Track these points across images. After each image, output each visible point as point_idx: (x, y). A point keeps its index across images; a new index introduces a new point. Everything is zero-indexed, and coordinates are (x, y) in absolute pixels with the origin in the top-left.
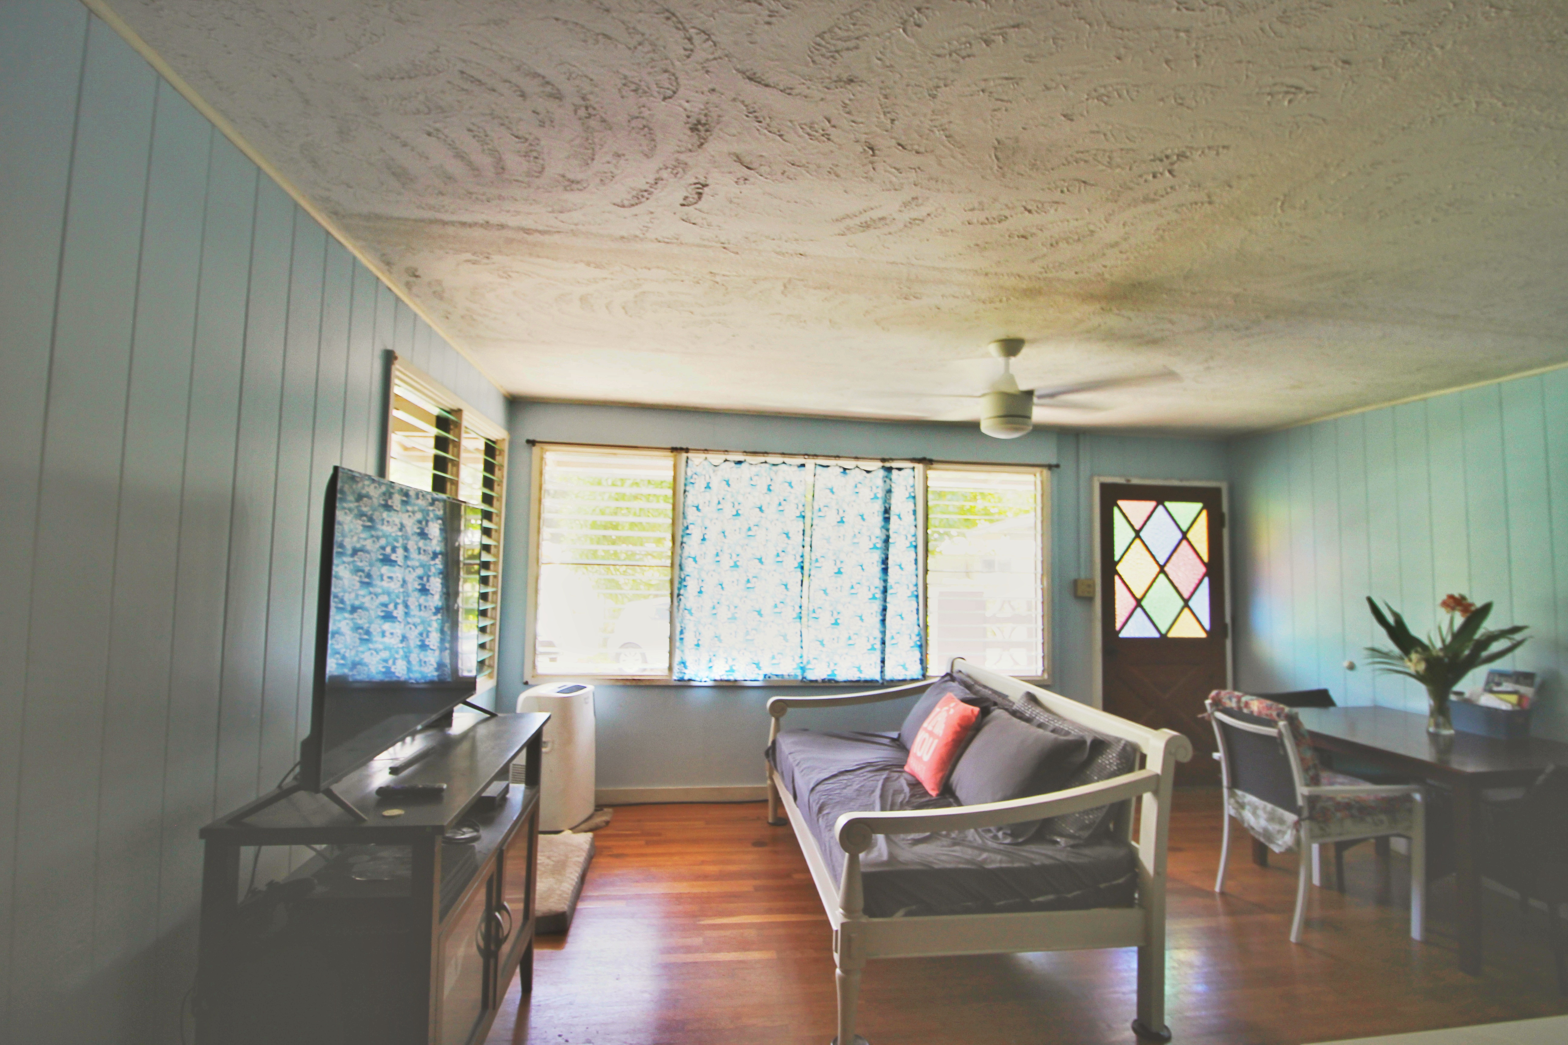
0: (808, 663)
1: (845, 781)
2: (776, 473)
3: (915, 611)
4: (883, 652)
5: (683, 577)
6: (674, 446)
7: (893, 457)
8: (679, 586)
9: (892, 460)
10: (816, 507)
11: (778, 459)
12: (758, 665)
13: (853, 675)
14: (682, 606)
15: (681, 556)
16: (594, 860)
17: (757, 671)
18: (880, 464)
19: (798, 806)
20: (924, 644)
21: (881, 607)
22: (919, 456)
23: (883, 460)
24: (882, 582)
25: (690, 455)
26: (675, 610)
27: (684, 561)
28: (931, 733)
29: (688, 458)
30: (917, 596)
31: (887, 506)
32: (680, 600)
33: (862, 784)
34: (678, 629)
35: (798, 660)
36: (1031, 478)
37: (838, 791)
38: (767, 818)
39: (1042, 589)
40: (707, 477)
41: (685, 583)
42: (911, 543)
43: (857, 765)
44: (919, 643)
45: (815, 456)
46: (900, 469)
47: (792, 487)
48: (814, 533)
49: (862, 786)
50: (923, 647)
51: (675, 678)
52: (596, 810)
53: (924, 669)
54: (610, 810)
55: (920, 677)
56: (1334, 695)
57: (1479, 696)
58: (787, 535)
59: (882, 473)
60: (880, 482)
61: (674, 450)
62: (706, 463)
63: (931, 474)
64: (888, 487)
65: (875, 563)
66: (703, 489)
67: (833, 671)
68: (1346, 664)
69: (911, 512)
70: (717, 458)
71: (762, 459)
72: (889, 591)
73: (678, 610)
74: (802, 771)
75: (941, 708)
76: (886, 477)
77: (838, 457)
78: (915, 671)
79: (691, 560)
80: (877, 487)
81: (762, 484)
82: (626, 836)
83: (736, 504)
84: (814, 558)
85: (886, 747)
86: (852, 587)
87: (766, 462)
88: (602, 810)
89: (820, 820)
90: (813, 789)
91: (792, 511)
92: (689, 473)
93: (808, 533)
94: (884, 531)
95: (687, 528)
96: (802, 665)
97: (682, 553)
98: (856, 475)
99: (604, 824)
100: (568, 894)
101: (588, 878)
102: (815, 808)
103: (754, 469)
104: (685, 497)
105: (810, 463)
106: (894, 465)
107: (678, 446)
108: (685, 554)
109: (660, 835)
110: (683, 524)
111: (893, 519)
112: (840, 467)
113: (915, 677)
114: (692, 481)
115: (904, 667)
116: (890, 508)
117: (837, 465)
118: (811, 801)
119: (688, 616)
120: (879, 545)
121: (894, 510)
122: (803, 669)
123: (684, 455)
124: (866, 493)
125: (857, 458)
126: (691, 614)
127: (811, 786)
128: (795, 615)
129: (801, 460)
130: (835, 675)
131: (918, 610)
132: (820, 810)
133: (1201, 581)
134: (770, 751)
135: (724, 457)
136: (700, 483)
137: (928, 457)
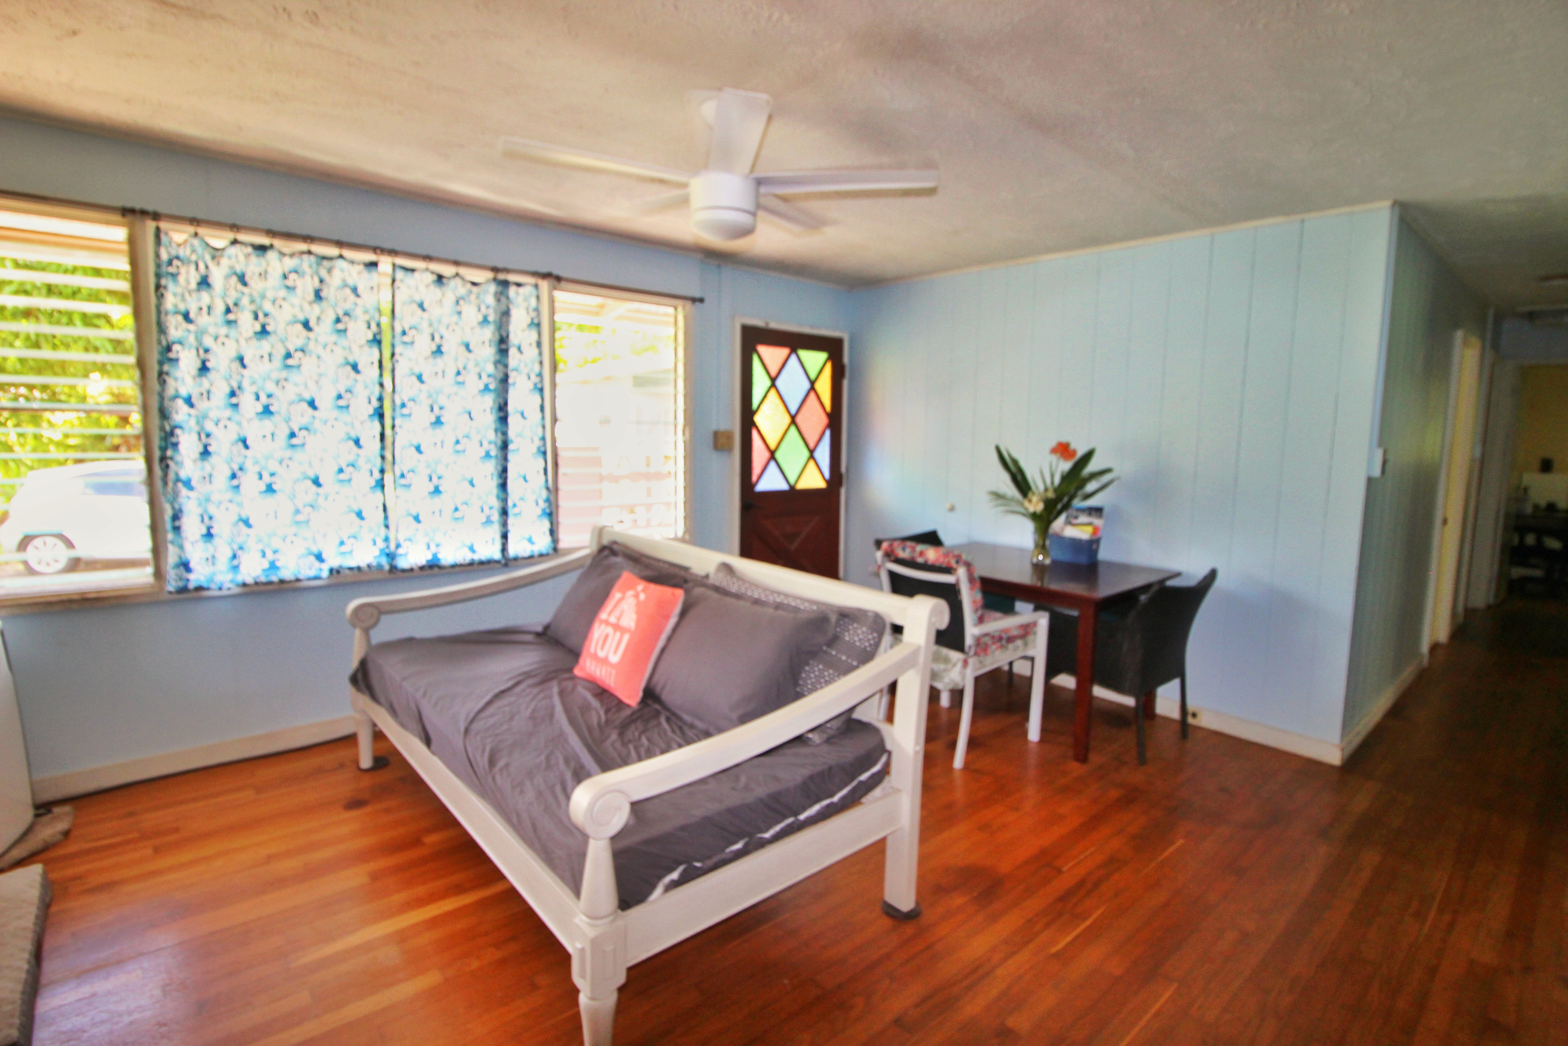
0: (398, 546)
1: (507, 709)
2: (330, 271)
3: (542, 472)
4: (505, 524)
5: (168, 428)
6: (129, 204)
7: (509, 266)
8: (163, 444)
9: (507, 271)
10: (398, 329)
11: (333, 251)
12: (319, 558)
13: (462, 556)
14: (171, 476)
15: (161, 397)
16: (54, 909)
17: (317, 564)
18: (490, 275)
19: (434, 753)
20: (554, 512)
21: (500, 468)
22: (544, 270)
23: (495, 270)
24: (500, 435)
25: (163, 225)
26: (159, 483)
27: (167, 403)
28: (617, 627)
29: (158, 230)
30: (545, 453)
31: (504, 334)
32: (168, 466)
33: (532, 706)
34: (169, 513)
35: (381, 544)
36: (671, 310)
37: (505, 727)
38: (356, 762)
39: (685, 442)
40: (202, 266)
41: (174, 440)
42: (535, 385)
43: (511, 679)
44: (548, 511)
45: (393, 252)
46: (519, 285)
47: (358, 296)
48: (397, 366)
49: (534, 711)
50: (552, 514)
51: (171, 588)
52: (37, 816)
53: (555, 540)
54: (67, 809)
55: (551, 551)
56: (942, 535)
57: (1063, 529)
58: (355, 368)
59: (493, 288)
60: (490, 300)
61: (128, 212)
62: (196, 242)
63: (559, 295)
64: (503, 308)
65: (488, 411)
66: (193, 285)
67: (435, 555)
68: (948, 506)
69: (534, 345)
70: (219, 239)
71: (303, 246)
72: (511, 447)
73: (165, 483)
74: (436, 704)
75: (624, 593)
76: (501, 293)
77: (428, 258)
78: (543, 544)
79: (180, 402)
80: (488, 307)
81: (306, 285)
82: (113, 846)
83: (261, 315)
84: (398, 402)
85: (532, 647)
86: (458, 442)
87: (310, 252)
88: (49, 811)
89: (498, 778)
90: (467, 731)
91: (359, 332)
92: (164, 256)
93: (387, 364)
94: (500, 367)
95: (169, 349)
96: (387, 551)
97: (163, 390)
98: (456, 288)
99: (60, 837)
100: (13, 1003)
101: (46, 947)
102: (482, 761)
103: (289, 263)
104: (160, 297)
105: (385, 263)
106: (512, 278)
107: (138, 206)
108: (170, 391)
109: (177, 830)
110: (160, 342)
111: (513, 352)
112: (432, 273)
113: (544, 551)
114: (171, 270)
115: (530, 541)
116: (508, 336)
117: (427, 269)
118: (469, 749)
119: (184, 491)
120: (492, 386)
121: (514, 339)
122: (391, 556)
123: (151, 225)
124: (472, 315)
125: (457, 263)
126: (191, 488)
127: (462, 727)
128: (373, 483)
129: (370, 257)
130: (439, 559)
131: (545, 470)
132: (492, 762)
133: (823, 433)
134: (360, 676)
135: (231, 236)
136: (189, 276)
137: (556, 272)
